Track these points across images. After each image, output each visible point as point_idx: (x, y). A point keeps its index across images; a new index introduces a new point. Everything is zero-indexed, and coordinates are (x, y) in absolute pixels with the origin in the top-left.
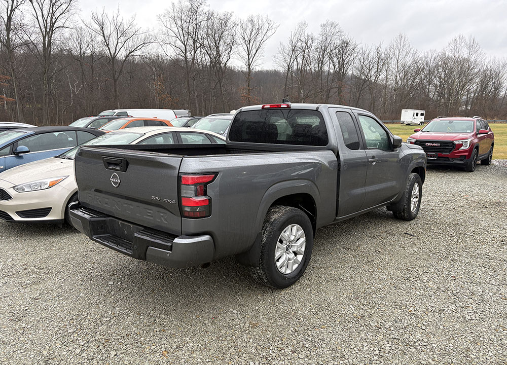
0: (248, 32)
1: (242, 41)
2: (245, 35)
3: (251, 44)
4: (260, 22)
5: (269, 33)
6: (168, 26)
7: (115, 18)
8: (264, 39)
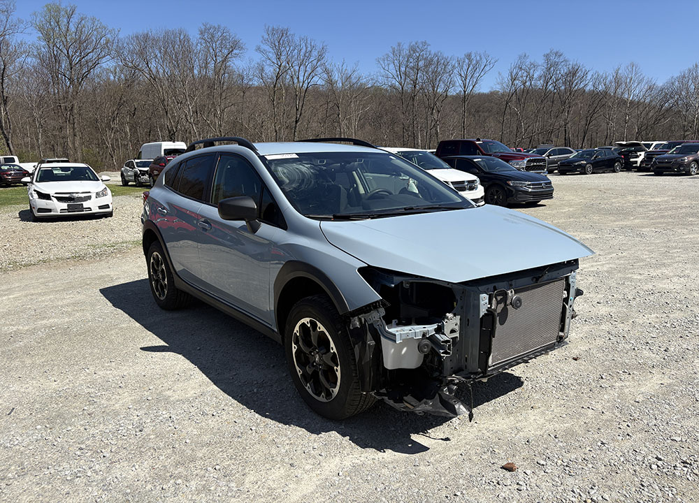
0: (465, 67)
1: (459, 78)
2: (462, 73)
3: (468, 81)
4: (478, 58)
5: (487, 68)
6: (386, 68)
7: (340, 67)
8: (482, 75)
